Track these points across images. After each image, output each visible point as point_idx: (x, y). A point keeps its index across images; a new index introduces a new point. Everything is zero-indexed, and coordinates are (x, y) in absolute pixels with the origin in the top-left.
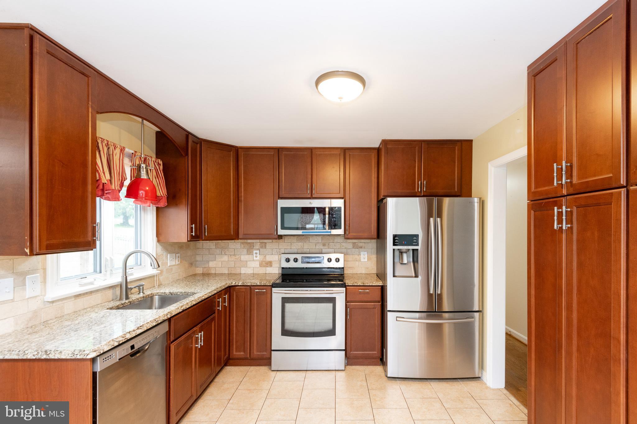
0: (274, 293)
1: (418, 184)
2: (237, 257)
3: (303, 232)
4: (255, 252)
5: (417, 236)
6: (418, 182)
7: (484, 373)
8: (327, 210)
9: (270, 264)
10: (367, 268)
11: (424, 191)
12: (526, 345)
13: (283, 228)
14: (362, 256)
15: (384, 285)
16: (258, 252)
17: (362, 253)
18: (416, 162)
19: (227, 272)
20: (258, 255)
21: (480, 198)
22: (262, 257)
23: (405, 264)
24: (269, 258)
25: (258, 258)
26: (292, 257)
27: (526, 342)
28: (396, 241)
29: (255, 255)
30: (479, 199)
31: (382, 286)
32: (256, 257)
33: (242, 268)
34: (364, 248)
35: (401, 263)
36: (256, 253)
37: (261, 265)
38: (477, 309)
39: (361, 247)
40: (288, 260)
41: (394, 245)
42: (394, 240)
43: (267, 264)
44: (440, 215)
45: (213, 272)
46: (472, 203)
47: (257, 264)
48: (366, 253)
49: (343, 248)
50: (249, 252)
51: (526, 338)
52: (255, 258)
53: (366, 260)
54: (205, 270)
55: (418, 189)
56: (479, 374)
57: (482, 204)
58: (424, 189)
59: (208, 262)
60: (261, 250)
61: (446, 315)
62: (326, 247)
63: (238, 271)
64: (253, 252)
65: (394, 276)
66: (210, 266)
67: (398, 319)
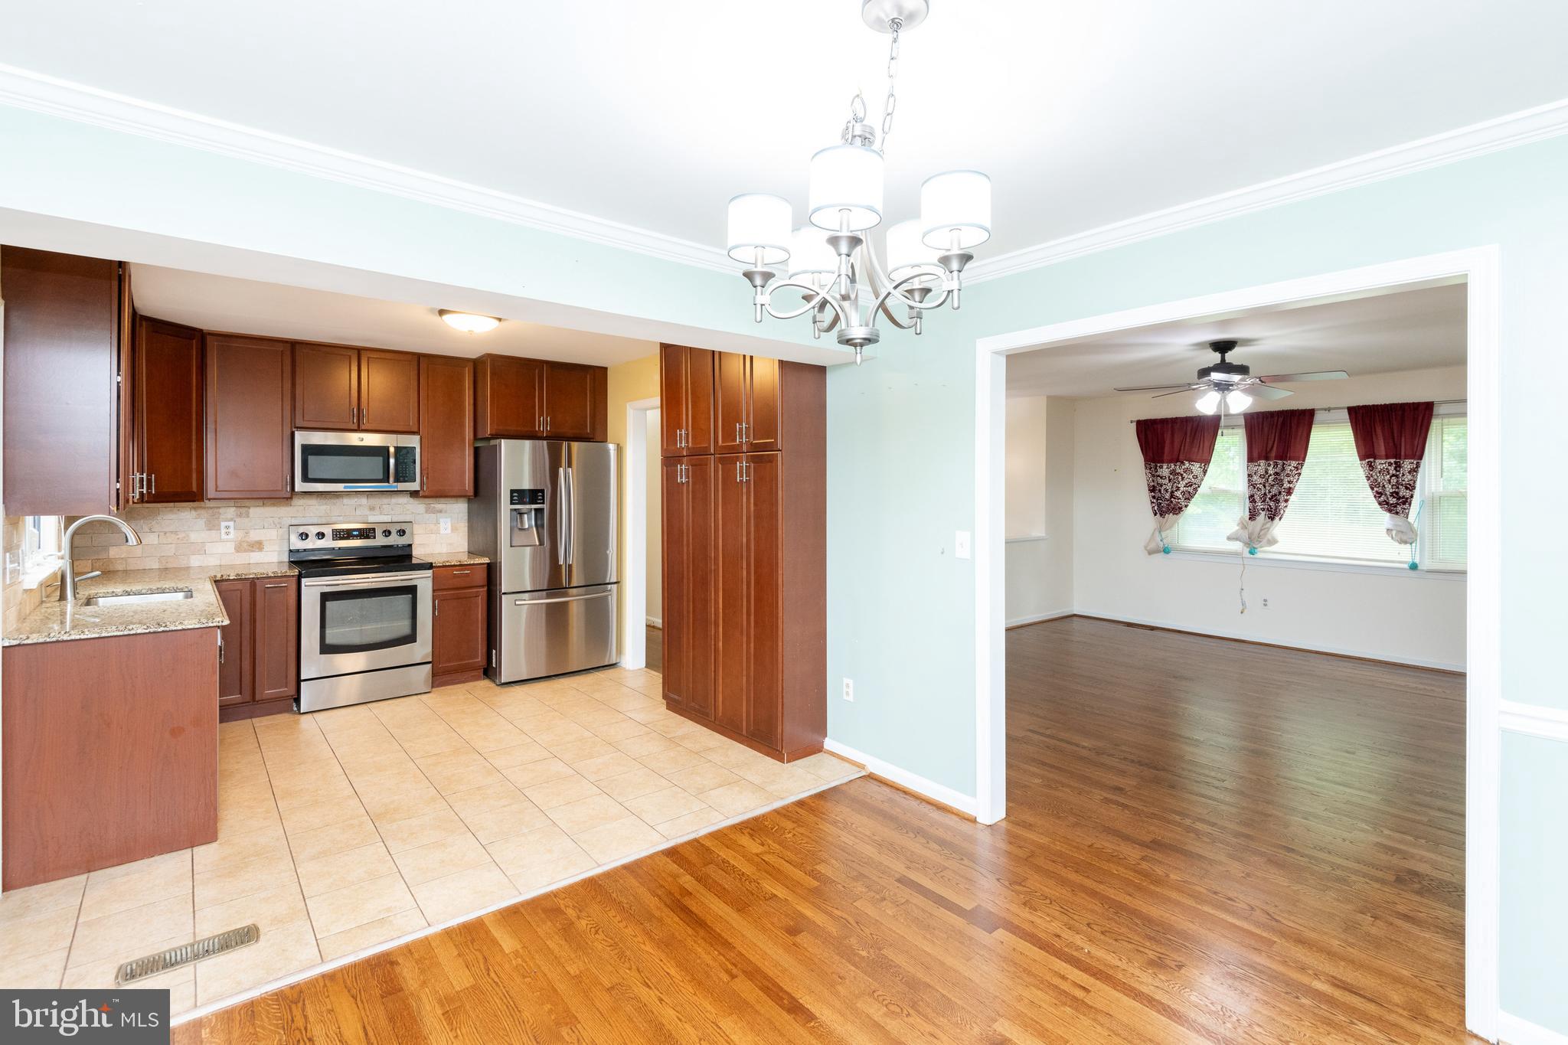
0: (305, 586)
1: (539, 421)
2: (181, 536)
3: (345, 487)
4: (223, 524)
5: (542, 491)
6: (539, 418)
7: (623, 657)
8: (392, 450)
9: (258, 546)
10: (450, 544)
11: (547, 430)
12: (659, 629)
13: (306, 478)
14: (442, 525)
15: (492, 561)
16: (231, 524)
17: (441, 520)
18: (535, 389)
19: (156, 566)
20: (231, 530)
21: (618, 445)
22: (241, 534)
23: (524, 529)
24: (255, 536)
25: (231, 536)
26: (313, 531)
27: (661, 626)
28: (515, 498)
29: (223, 531)
30: (616, 445)
31: (488, 564)
32: (227, 534)
33: (193, 557)
34: (446, 512)
35: (520, 529)
36: (227, 527)
37: (239, 548)
38: (615, 581)
39: (441, 512)
40: (304, 536)
41: (512, 503)
42: (512, 497)
43: (253, 547)
44: (570, 465)
45: (120, 567)
46: (607, 452)
47: (230, 548)
48: (449, 520)
49: (408, 512)
50: (213, 525)
51: (661, 621)
52: (224, 536)
53: (449, 531)
54: (97, 565)
55: (539, 427)
56: (616, 660)
57: (620, 449)
58: (547, 427)
59: (106, 548)
60: (238, 520)
61: (574, 591)
62: (377, 512)
63: (183, 563)
64: (219, 525)
65: (511, 546)
66: (110, 557)
67: (517, 603)
